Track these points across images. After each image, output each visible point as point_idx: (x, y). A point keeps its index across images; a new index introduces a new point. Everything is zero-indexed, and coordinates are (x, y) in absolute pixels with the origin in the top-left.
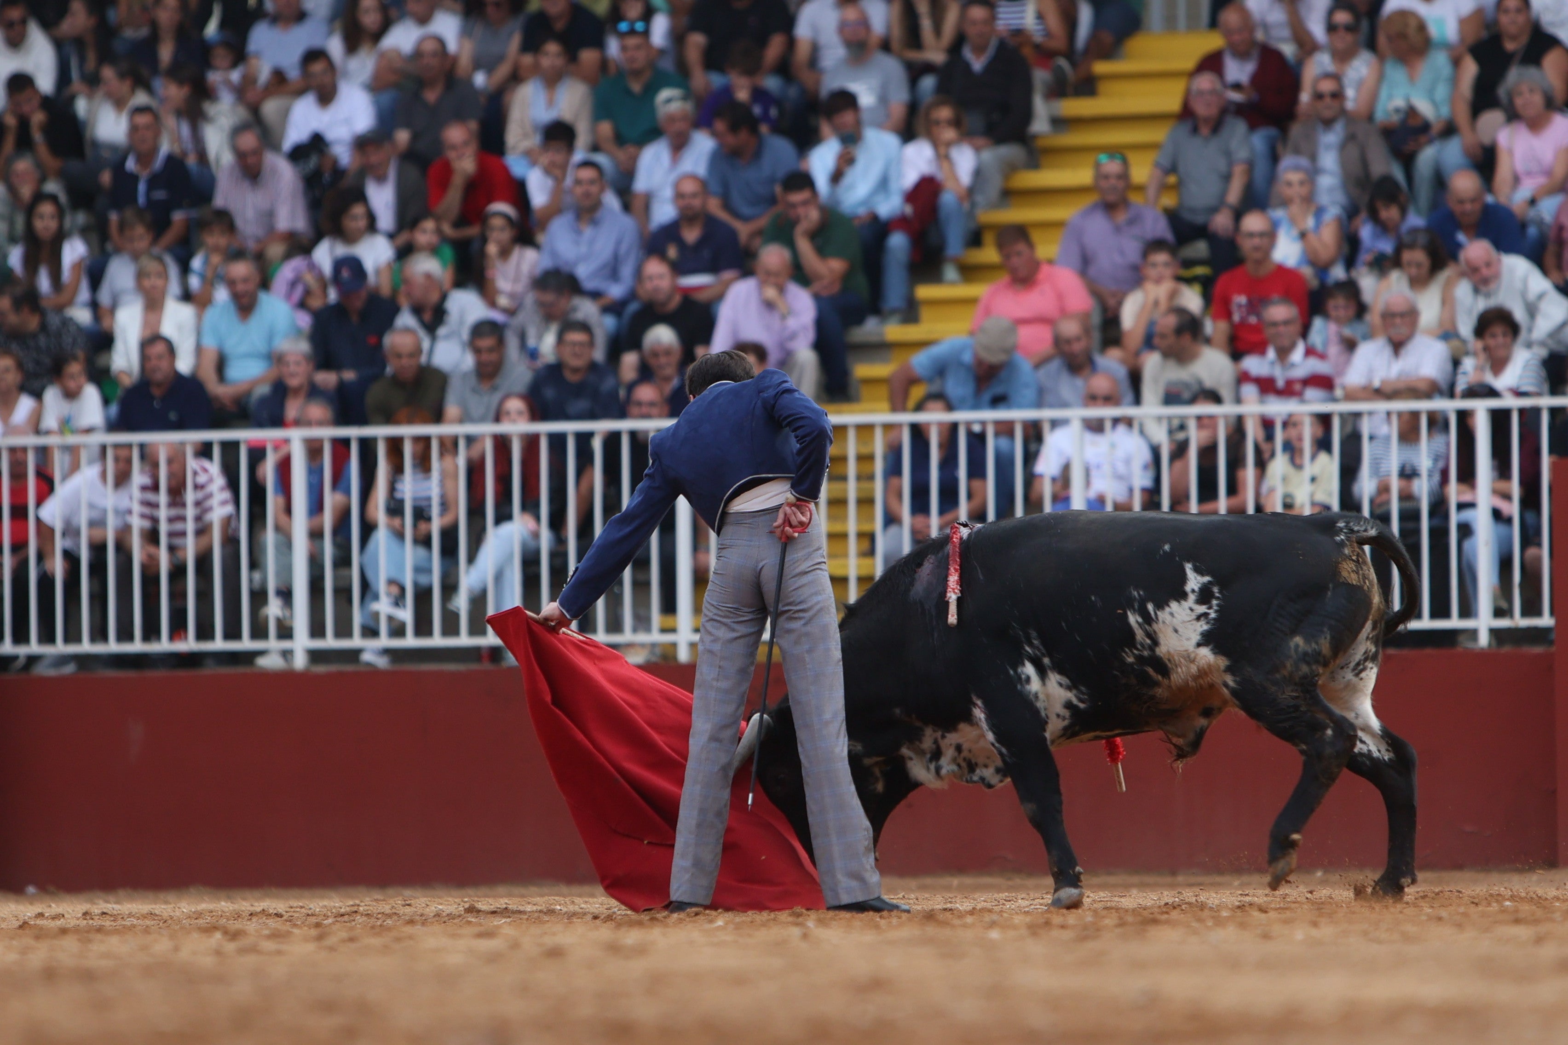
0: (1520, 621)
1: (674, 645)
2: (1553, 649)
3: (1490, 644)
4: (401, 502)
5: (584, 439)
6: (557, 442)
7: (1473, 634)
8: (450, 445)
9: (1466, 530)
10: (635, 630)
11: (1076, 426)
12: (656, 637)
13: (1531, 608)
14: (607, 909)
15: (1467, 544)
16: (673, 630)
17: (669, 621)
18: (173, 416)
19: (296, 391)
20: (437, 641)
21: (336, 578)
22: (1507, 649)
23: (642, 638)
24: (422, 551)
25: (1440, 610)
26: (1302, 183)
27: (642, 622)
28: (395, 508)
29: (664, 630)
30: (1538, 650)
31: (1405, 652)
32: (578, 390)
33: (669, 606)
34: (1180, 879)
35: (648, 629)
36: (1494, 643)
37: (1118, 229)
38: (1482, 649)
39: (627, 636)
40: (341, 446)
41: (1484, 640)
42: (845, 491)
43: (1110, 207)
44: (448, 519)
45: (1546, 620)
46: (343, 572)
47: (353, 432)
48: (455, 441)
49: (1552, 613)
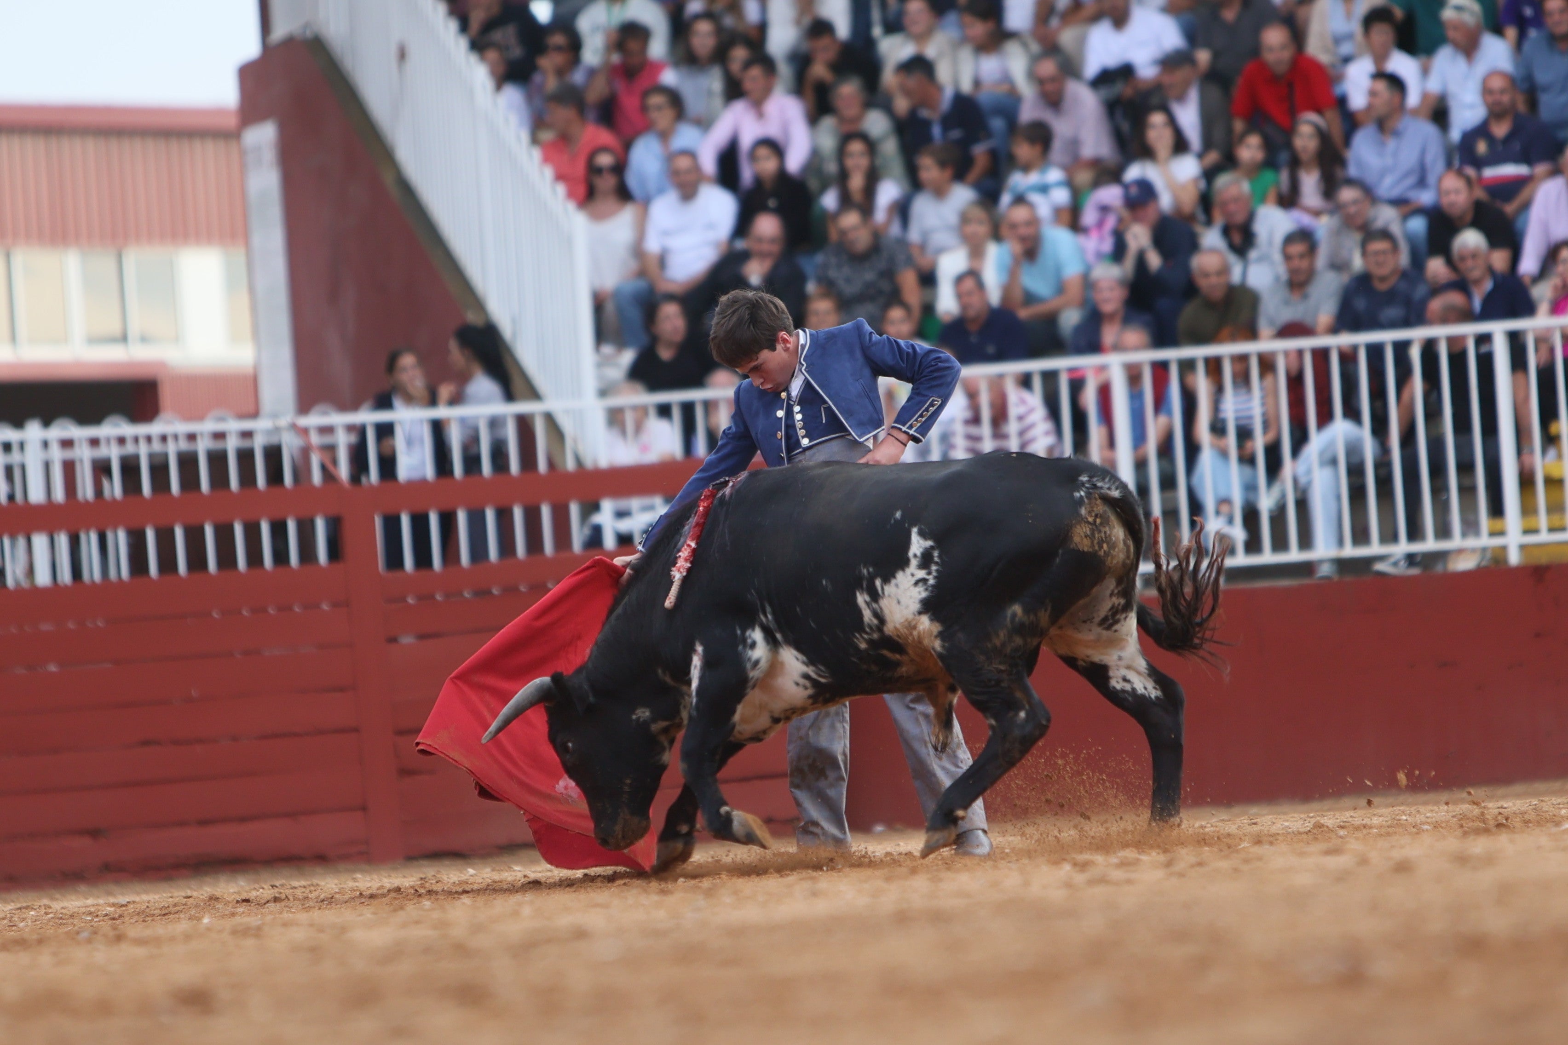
1: (1504, 549)
4: (1223, 422)
5: (1401, 348)
6: (1375, 352)
10: (1464, 535)
12: (1485, 541)
14: (1452, 817)
16: (1501, 533)
17: (1497, 524)
18: (991, 349)
19: (1111, 317)
20: (1267, 557)
21: (1164, 501)
23: (1471, 542)
24: (1247, 470)
27: (1470, 526)
28: (1218, 428)
29: (1493, 534)
32: (1390, 297)
33: (1497, 509)
35: (1477, 534)
40: (1160, 369)
44: (1271, 436)
46: (1169, 494)
47: (1172, 354)
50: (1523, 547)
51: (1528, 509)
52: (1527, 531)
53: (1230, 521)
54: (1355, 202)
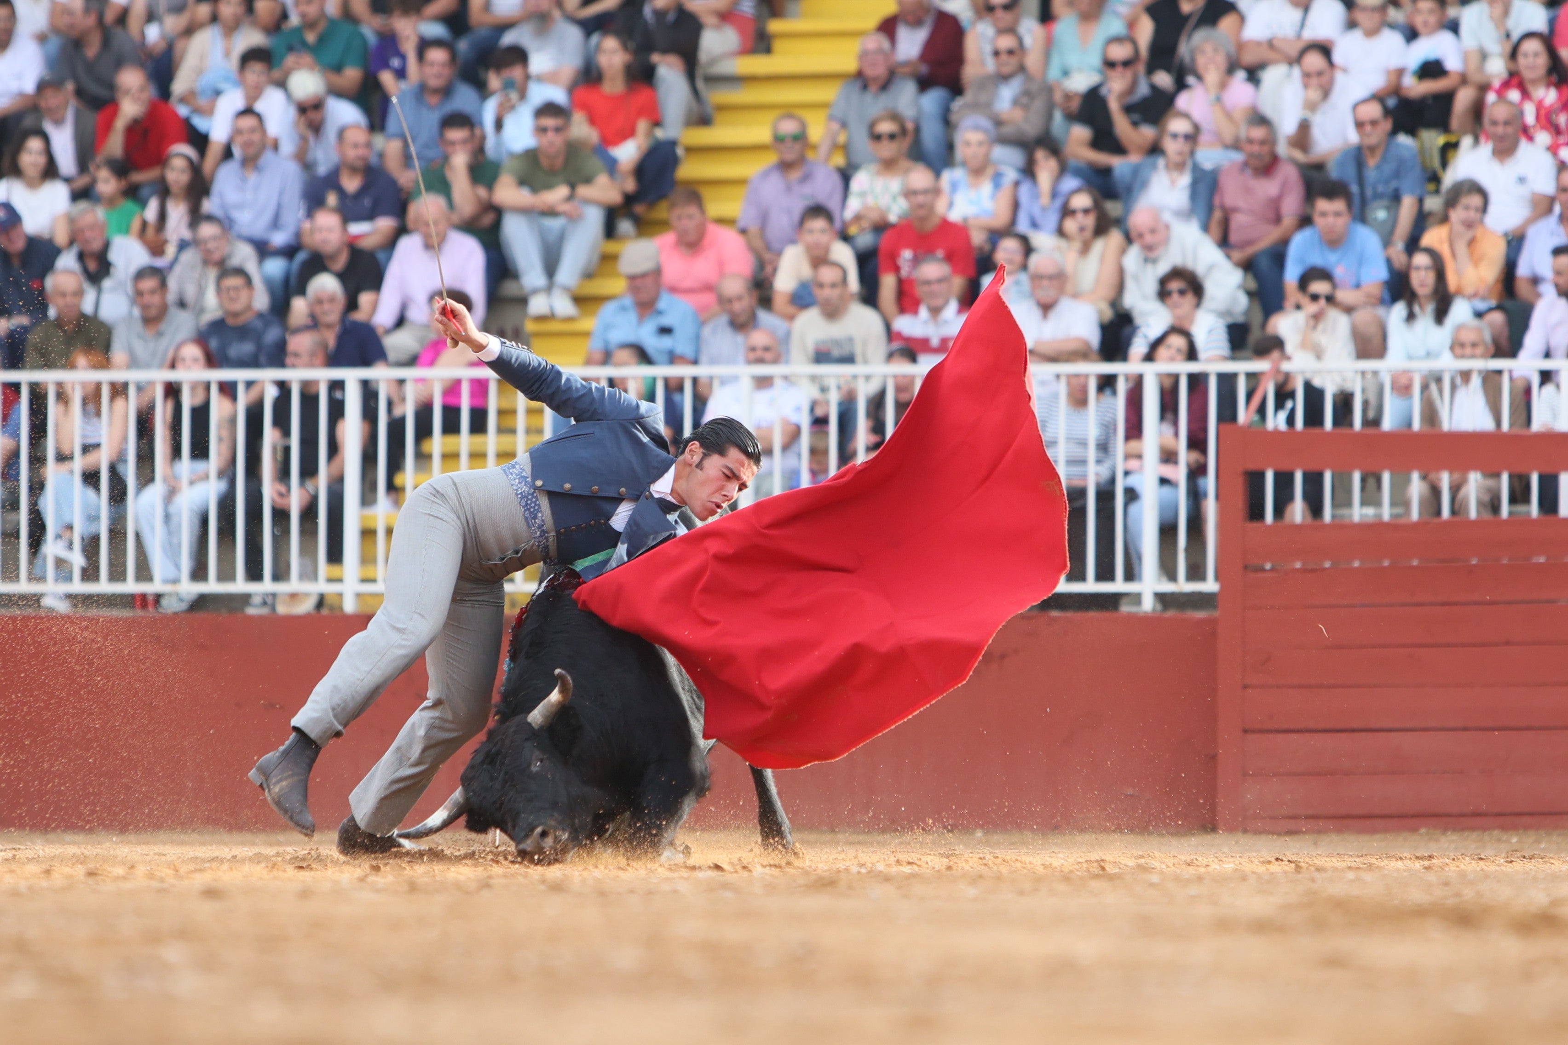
0: (1183, 586)
1: (340, 595)
2: (1216, 613)
3: (1154, 609)
7: (1137, 598)
8: (119, 390)
9: (1132, 495)
11: (746, 384)
12: (322, 586)
13: (1196, 572)
15: (1133, 508)
16: (339, 580)
17: (335, 570)
20: (104, 586)
22: (1171, 613)
23: (309, 587)
25: (1105, 573)
26: (980, 144)
27: (308, 571)
29: (330, 580)
30: (1201, 614)
31: (1069, 614)
32: (243, 334)
34: (841, 837)
35: (314, 577)
36: (1159, 607)
37: (789, 189)
38: (1146, 613)
39: (294, 584)
40: (11, 390)
41: (1148, 604)
42: (515, 444)
43: (785, 166)
45: (1210, 586)
47: (23, 377)
48: (125, 385)
49: (1217, 578)
50: (359, 596)
51: (367, 558)
52: (365, 580)
53: (70, 546)
54: (214, 238)
